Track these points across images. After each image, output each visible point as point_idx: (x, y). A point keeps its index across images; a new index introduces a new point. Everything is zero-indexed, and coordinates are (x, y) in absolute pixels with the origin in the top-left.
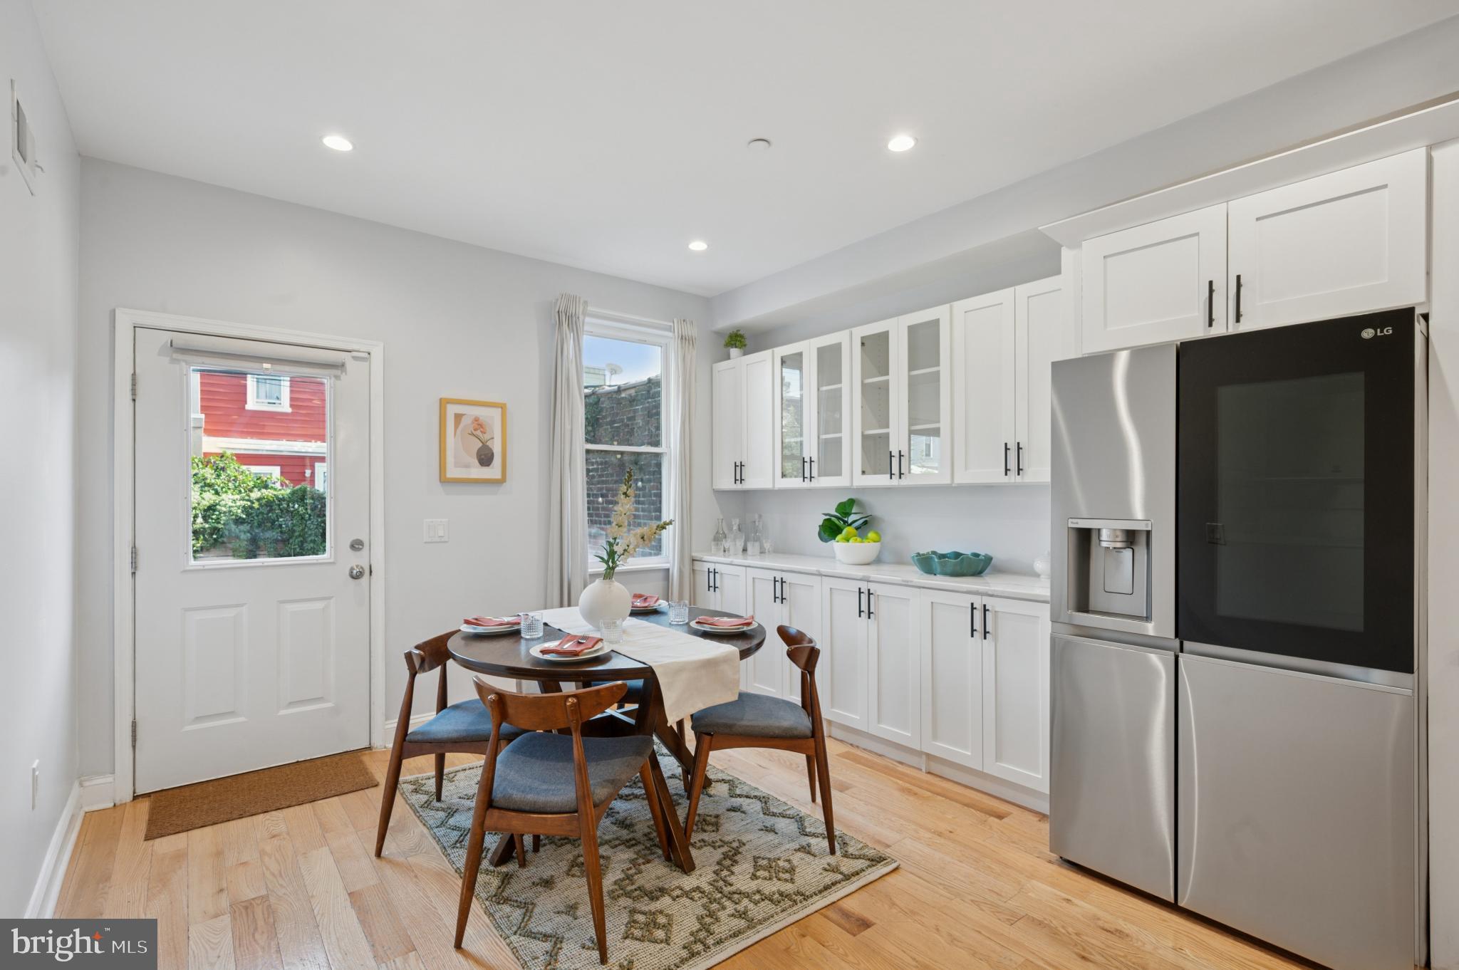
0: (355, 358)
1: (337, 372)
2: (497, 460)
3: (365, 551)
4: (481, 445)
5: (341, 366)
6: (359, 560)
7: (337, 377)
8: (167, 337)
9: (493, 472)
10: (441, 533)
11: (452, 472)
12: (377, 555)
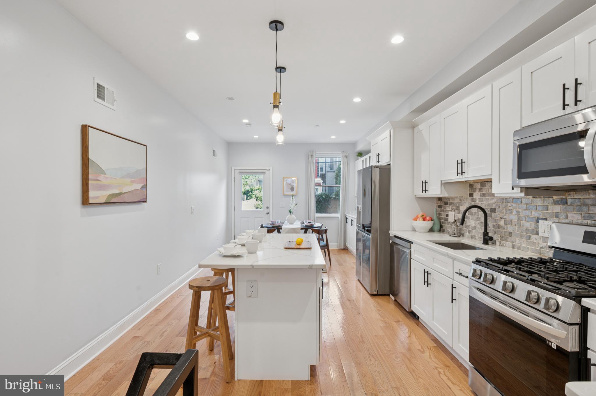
0: (267, 171)
1: (264, 174)
2: (295, 190)
3: (269, 209)
4: (291, 187)
5: (265, 173)
6: (268, 211)
7: (264, 175)
8: (238, 171)
9: (294, 193)
10: (283, 206)
11: (286, 193)
12: (271, 210)
